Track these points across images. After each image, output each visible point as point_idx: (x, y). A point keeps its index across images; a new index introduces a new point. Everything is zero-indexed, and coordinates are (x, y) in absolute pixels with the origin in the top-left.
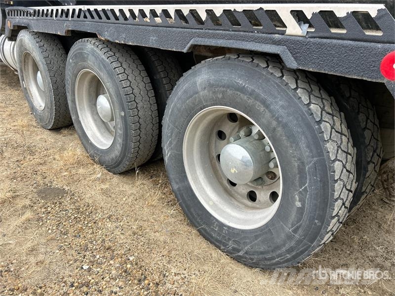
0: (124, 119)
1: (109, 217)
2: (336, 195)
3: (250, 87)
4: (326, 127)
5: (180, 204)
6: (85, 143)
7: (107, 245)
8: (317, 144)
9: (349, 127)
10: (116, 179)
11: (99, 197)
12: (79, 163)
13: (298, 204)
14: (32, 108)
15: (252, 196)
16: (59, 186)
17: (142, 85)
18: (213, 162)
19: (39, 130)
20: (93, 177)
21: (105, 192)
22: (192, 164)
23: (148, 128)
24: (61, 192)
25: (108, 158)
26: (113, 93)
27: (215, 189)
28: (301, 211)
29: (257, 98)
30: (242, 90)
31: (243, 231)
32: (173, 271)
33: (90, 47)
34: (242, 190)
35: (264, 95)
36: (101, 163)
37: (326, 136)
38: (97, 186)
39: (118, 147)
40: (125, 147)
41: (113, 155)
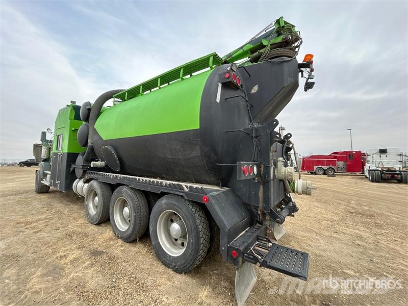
0: (135, 217)
1: (124, 261)
2: (201, 236)
3: (177, 204)
4: (197, 215)
5: (155, 251)
6: (115, 230)
7: (123, 272)
8: (194, 221)
10: (127, 245)
11: (120, 253)
12: (111, 239)
13: (192, 241)
14: (88, 214)
15: (183, 244)
16: (101, 250)
17: (143, 203)
19: (89, 225)
20: (117, 245)
21: (122, 251)
22: (160, 231)
25: (125, 235)
26: (132, 206)
28: (192, 243)
30: (175, 205)
33: (125, 189)
34: (179, 242)
35: (180, 207)
36: (121, 238)
37: (196, 218)
38: (119, 249)
39: (131, 229)
40: (134, 229)
41: (128, 233)
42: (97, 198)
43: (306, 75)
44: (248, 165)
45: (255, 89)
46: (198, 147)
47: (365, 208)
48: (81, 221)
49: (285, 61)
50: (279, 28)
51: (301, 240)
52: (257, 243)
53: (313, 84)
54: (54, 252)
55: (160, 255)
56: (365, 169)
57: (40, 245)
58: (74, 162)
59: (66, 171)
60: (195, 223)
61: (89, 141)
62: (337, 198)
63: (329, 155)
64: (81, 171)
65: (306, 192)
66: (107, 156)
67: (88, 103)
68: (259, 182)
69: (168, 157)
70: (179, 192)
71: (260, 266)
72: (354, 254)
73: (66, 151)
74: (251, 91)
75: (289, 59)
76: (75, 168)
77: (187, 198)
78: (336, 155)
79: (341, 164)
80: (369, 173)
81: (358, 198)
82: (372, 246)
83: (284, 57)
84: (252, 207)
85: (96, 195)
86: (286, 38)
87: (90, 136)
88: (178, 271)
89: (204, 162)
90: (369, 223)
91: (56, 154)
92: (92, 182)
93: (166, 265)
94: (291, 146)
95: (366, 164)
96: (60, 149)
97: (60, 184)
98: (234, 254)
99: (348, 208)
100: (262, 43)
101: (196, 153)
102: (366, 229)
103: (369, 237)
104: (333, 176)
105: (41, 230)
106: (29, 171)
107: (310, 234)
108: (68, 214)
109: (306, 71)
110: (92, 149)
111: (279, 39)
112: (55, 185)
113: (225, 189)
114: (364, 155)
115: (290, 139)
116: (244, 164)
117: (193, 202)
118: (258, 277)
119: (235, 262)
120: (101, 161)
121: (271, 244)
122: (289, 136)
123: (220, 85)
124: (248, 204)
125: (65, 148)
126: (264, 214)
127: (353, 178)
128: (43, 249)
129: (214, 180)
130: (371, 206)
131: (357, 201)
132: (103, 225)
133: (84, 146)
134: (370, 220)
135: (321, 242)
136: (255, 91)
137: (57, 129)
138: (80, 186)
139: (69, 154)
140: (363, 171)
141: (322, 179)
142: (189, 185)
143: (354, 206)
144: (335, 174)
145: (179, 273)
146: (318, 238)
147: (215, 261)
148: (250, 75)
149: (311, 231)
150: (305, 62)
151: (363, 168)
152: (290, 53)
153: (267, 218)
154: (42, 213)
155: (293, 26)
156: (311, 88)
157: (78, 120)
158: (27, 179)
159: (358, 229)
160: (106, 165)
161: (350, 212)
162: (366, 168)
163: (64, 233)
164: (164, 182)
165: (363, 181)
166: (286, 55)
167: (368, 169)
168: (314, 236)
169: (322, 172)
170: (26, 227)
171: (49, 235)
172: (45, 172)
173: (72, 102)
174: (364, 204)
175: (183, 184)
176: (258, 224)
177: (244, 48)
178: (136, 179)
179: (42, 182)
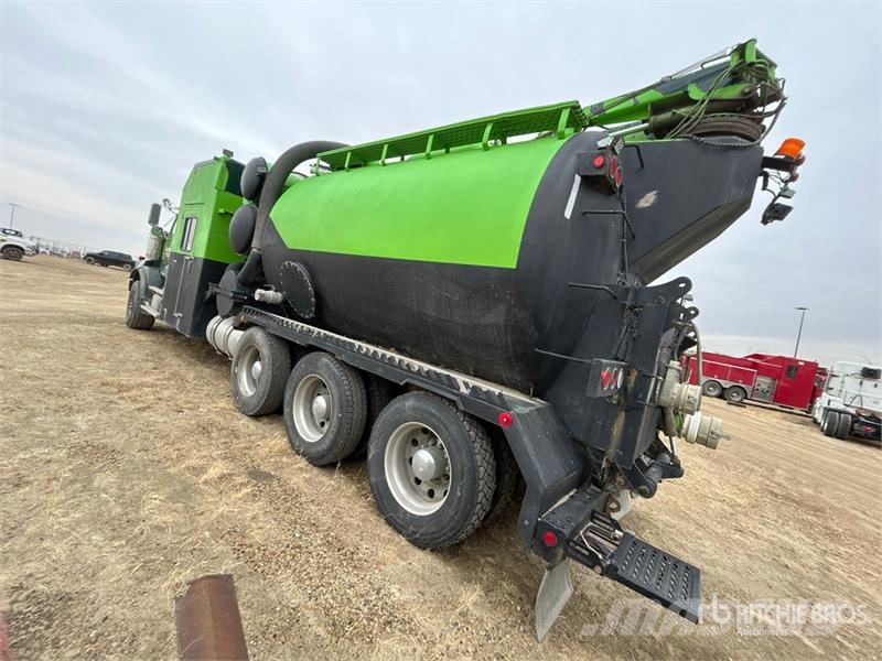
0: (340, 419)
1: (312, 501)
2: (480, 488)
3: (438, 415)
4: (477, 445)
5: (374, 496)
6: (293, 436)
7: (313, 522)
8: (471, 454)
9: (493, 448)
10: (316, 471)
11: (303, 485)
12: (283, 452)
13: (459, 494)
14: (236, 393)
15: (431, 494)
16: (266, 470)
17: (359, 395)
18: (406, 462)
19: (239, 415)
20: (296, 466)
21: (306, 480)
22: (390, 463)
23: (358, 430)
24: (268, 476)
25: (313, 451)
26: (336, 397)
27: (404, 486)
28: (460, 498)
29: (442, 422)
30: (434, 416)
31: (420, 517)
32: (364, 546)
33: (325, 360)
34: (425, 488)
35: (445, 422)
36: (304, 455)
37: (477, 451)
38: (301, 475)
39: (328, 442)
40: (334, 443)
41: (320, 449)
42: (258, 365)
43: (775, 185)
44: (612, 366)
45: (648, 200)
46: (502, 308)
47: (806, 490)
48: (223, 403)
49: (735, 148)
50: (740, 64)
51: (663, 531)
52: (590, 524)
53: (787, 209)
54: (181, 457)
55: (385, 506)
56: (818, 405)
57: (152, 437)
58: (217, 280)
59: (198, 296)
60: (472, 461)
61: (255, 243)
62: (747, 458)
63: (741, 359)
64: (230, 304)
65: (707, 440)
66: (290, 283)
67: (261, 162)
68: (619, 403)
69: (428, 312)
70: (449, 392)
71: (602, 575)
72: (775, 584)
73: (201, 253)
74: (638, 201)
75: (749, 143)
76: (216, 293)
77: (462, 408)
78: (758, 361)
79: (764, 382)
80: (825, 416)
81: (793, 465)
82: (814, 575)
83: (735, 138)
84: (588, 449)
85: (256, 356)
86: (750, 92)
87: (256, 233)
88: (419, 543)
89: (509, 339)
90: (812, 525)
91: (180, 258)
92: (252, 330)
93: (395, 528)
94: (692, 334)
95: (824, 394)
96: (189, 249)
97: (181, 319)
98: (550, 539)
99: (768, 482)
100: (687, 92)
101: (496, 316)
102: (803, 536)
103: (809, 554)
104: (740, 404)
105: (149, 407)
106: (104, 275)
107: (683, 524)
108: (196, 385)
109: (776, 178)
110: (259, 261)
111: (733, 92)
112: (171, 319)
113: (538, 403)
114: (823, 372)
115: (693, 321)
116: (607, 365)
117: (472, 417)
118: (575, 589)
119: (548, 553)
120: (276, 291)
121: (621, 534)
122: (693, 312)
123: (578, 179)
124: (580, 443)
125: (199, 247)
126: (613, 469)
127: (785, 418)
128: (158, 445)
129: (519, 379)
130: (820, 489)
131: (789, 471)
132: (266, 420)
133: (239, 252)
134: (815, 519)
135: (707, 544)
136: (648, 205)
137: (186, 204)
138: (223, 331)
139: (207, 263)
140: (811, 408)
141: (715, 407)
142: (473, 382)
143: (782, 481)
144: (746, 401)
145: (419, 547)
146: (700, 533)
147: (489, 538)
148: (642, 166)
149: (685, 517)
150: (782, 157)
151: (812, 402)
152: (749, 129)
153: (618, 479)
154: (146, 373)
155: (773, 65)
156: (780, 218)
157: (232, 192)
158: (105, 292)
159: (787, 533)
160: (285, 302)
161: (772, 492)
162: (822, 402)
163: (193, 422)
164: (416, 364)
165: (806, 430)
166: (741, 132)
167: (826, 405)
168: (692, 528)
169: (716, 392)
170: (120, 395)
171: (165, 418)
172: (150, 287)
173: (225, 152)
174: (804, 481)
175: (460, 378)
176: (592, 487)
177: (638, 98)
178: (352, 345)
179: (142, 307)
